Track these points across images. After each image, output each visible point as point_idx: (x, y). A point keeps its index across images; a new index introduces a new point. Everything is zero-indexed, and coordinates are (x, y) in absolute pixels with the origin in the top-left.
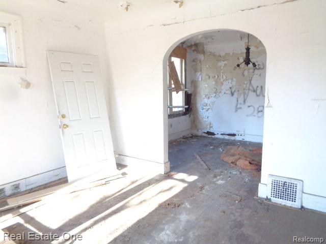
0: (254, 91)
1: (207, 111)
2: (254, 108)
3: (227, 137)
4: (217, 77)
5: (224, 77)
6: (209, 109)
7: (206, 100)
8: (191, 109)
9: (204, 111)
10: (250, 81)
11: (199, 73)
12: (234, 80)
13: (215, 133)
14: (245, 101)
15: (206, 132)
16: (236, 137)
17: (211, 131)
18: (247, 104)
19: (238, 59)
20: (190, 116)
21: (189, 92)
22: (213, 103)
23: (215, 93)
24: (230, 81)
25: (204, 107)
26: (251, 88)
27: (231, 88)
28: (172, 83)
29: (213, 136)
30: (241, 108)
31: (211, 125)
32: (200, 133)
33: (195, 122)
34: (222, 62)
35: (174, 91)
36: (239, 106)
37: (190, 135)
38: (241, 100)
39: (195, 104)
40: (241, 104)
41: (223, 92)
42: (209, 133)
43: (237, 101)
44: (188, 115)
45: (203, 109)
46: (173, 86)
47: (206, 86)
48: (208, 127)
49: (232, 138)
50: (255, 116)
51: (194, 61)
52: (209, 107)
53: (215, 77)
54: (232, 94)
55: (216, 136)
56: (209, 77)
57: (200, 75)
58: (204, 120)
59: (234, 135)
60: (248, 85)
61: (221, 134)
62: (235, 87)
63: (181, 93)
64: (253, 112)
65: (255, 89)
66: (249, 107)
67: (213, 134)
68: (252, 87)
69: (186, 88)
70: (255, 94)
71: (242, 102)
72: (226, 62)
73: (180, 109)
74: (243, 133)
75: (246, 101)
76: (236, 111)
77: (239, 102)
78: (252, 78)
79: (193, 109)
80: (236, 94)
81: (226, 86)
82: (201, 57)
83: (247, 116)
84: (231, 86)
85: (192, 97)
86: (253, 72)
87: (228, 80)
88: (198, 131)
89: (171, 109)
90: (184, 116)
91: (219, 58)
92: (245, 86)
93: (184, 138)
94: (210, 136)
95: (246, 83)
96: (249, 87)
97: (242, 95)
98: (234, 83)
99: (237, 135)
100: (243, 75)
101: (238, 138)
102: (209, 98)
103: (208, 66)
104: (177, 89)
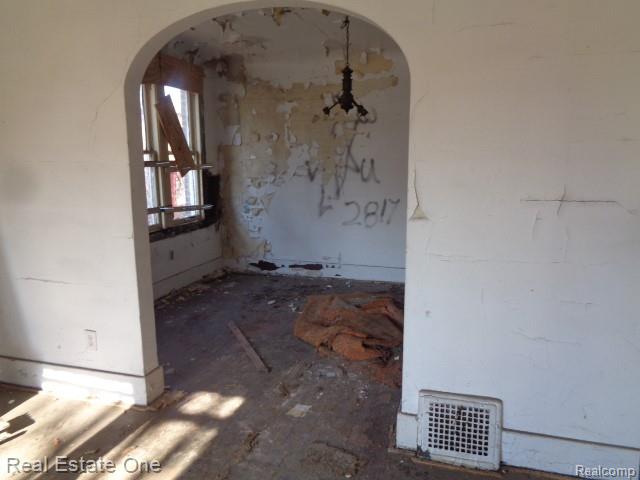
0: (358, 170)
1: (257, 215)
2: (357, 204)
3: (304, 273)
4: (275, 137)
5: (293, 139)
6: (261, 210)
7: (253, 191)
8: (220, 212)
9: (250, 214)
10: (349, 147)
11: (236, 128)
12: (315, 144)
13: (278, 264)
14: (338, 192)
15: (257, 262)
16: (322, 270)
17: (269, 259)
18: (343, 199)
19: (322, 97)
20: (217, 229)
21: (214, 173)
22: (270, 196)
23: (274, 173)
24: (306, 147)
25: (251, 207)
26: (350, 163)
27: (307, 163)
28: (169, 149)
29: (273, 272)
30: (330, 207)
31: (268, 247)
32: (242, 266)
33: (230, 242)
34: (287, 103)
35: (175, 170)
36: (326, 203)
37: (220, 273)
38: (330, 190)
39: (229, 199)
40: (330, 198)
41: (291, 171)
42: (264, 265)
43: (323, 192)
44: (213, 227)
45: (248, 211)
46: (172, 158)
47: (253, 157)
48: (261, 250)
49: (315, 274)
50: (359, 224)
51: (221, 98)
52: (260, 206)
53: (272, 137)
54: (312, 177)
55: (279, 271)
56: (259, 139)
57: (237, 132)
58: (252, 235)
59: (318, 267)
60: (344, 157)
61: (291, 266)
62: (317, 162)
63: (192, 175)
64: (357, 216)
65: (359, 164)
66: (347, 204)
67: (272, 267)
68: (353, 160)
69: (204, 162)
70: (359, 176)
71: (333, 195)
72: (295, 104)
73: (193, 213)
74: (337, 261)
75: (341, 193)
76: (321, 214)
77: (326, 195)
78: (352, 140)
79: (223, 210)
80: (319, 176)
81: (298, 157)
82: (240, 90)
83: (344, 224)
84: (308, 159)
85: (222, 184)
86: (355, 129)
87: (301, 145)
88: (238, 261)
89: (170, 215)
90: (204, 230)
91: (276, 93)
92: (338, 158)
93: (206, 280)
94: (265, 272)
95: (339, 150)
96: (347, 161)
97: (332, 180)
98: (314, 152)
99: (324, 266)
100: (333, 133)
101: (326, 273)
102: (259, 185)
103: (254, 112)
104: (183, 167)
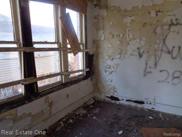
0: (169, 53)
1: (111, 73)
2: (168, 73)
3: (133, 104)
4: (122, 35)
5: (131, 36)
6: (113, 71)
7: (109, 62)
8: (93, 72)
9: (107, 73)
10: (164, 40)
11: (102, 32)
12: (144, 38)
13: (120, 98)
14: (156, 65)
15: (110, 96)
16: (144, 105)
17: (116, 95)
18: (160, 67)
19: (149, 13)
20: (92, 80)
21: (91, 53)
22: (117, 65)
23: (120, 54)
24: (138, 40)
25: (108, 70)
26: (165, 49)
27: (138, 49)
28: (68, 42)
29: (118, 102)
30: (150, 72)
31: (115, 90)
32: (102, 97)
33: (97, 86)
34: (128, 17)
36: (148, 70)
38: (151, 63)
39: (98, 66)
40: (150, 67)
41: (129, 53)
42: (112, 98)
43: (147, 64)
44: (90, 79)
45: (106, 72)
46: (69, 46)
47: (110, 46)
48: (112, 91)
49: (140, 106)
50: (169, 82)
51: (95, 18)
52: (112, 70)
53: (120, 35)
54: (141, 56)
55: (121, 102)
56: (113, 37)
57: (102, 34)
58: (108, 83)
59: (142, 103)
60: (161, 45)
61: (126, 100)
62: (144, 48)
63: (80, 55)
64: (167, 78)
65: (171, 50)
66: (161, 71)
67: (117, 99)
68: (167, 47)
69: (86, 48)
70: (170, 56)
71: (153, 65)
72: (133, 18)
74: (153, 101)
75: (158, 65)
76: (145, 75)
77: (149, 65)
78: (167, 36)
79: (95, 70)
80: (145, 56)
81: (133, 46)
82: (104, 13)
83: (158, 82)
84: (139, 47)
85: (94, 58)
86: (169, 29)
87: (136, 39)
88: (101, 95)
91: (123, 13)
92: (157, 46)
94: (113, 101)
95: (158, 42)
96: (162, 47)
97: (153, 58)
98: (143, 43)
99: (145, 102)
100: (155, 32)
101: (146, 106)
102: (112, 59)
103: (111, 24)
104: (75, 50)
